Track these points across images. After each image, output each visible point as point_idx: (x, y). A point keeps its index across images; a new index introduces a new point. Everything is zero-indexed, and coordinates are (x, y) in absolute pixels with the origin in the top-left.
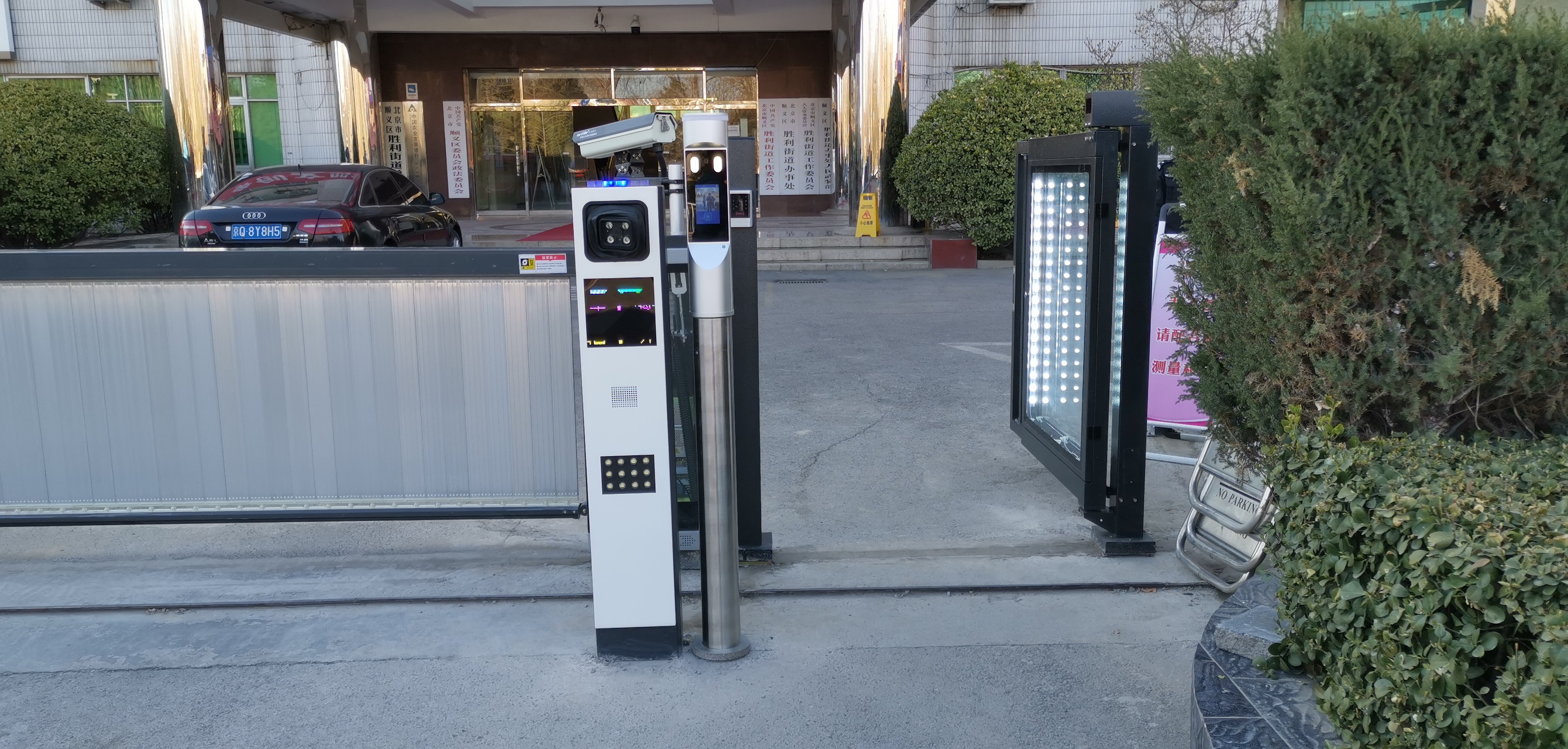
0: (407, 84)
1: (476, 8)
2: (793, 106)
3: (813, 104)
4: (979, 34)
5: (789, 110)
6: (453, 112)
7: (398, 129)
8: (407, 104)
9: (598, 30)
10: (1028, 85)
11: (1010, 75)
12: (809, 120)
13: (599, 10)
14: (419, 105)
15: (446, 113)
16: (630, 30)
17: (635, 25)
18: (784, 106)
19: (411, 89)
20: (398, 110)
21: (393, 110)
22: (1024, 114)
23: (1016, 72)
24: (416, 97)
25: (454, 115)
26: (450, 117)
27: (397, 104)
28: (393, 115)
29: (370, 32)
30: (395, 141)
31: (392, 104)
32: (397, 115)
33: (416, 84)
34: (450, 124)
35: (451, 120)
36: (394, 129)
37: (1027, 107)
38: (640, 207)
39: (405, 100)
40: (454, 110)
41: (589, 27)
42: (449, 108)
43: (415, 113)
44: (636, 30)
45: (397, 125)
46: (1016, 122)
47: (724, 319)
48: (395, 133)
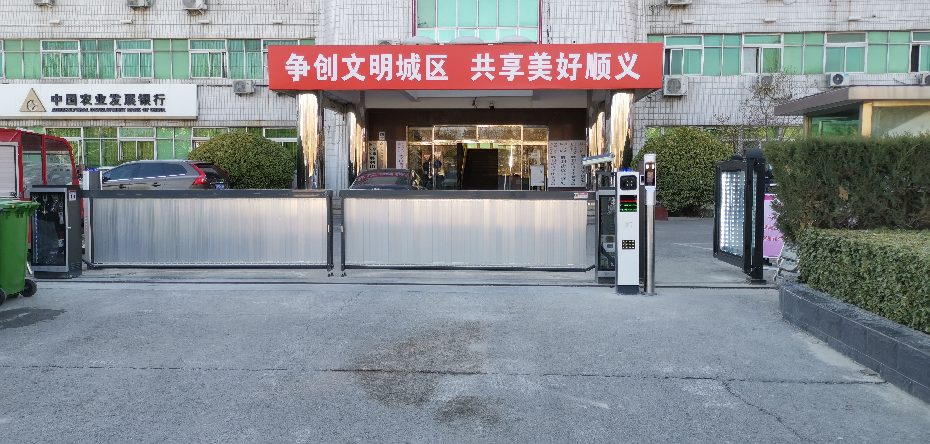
0: (380, 132)
1: (418, 98)
2: (566, 144)
3: (576, 143)
4: (659, 110)
5: (564, 146)
6: (401, 146)
7: (375, 154)
8: (379, 142)
9: (473, 107)
10: (692, 137)
11: (684, 133)
12: (574, 151)
13: (476, 99)
14: (385, 142)
15: (397, 146)
16: (489, 108)
17: (492, 105)
18: (561, 144)
19: (382, 136)
20: (375, 144)
21: (373, 145)
22: (691, 150)
23: (686, 131)
24: (384, 139)
25: (401, 148)
26: (399, 148)
27: (375, 142)
28: (372, 147)
29: (366, 109)
30: (373, 159)
31: (372, 142)
32: (375, 147)
33: (384, 132)
34: (399, 151)
35: (400, 149)
36: (372, 154)
37: (692, 147)
38: (635, 177)
39: (379, 140)
40: (401, 144)
41: (470, 106)
42: (399, 144)
43: (383, 146)
44: (492, 108)
45: (374, 152)
46: (687, 154)
47: (653, 206)
48: (373, 156)
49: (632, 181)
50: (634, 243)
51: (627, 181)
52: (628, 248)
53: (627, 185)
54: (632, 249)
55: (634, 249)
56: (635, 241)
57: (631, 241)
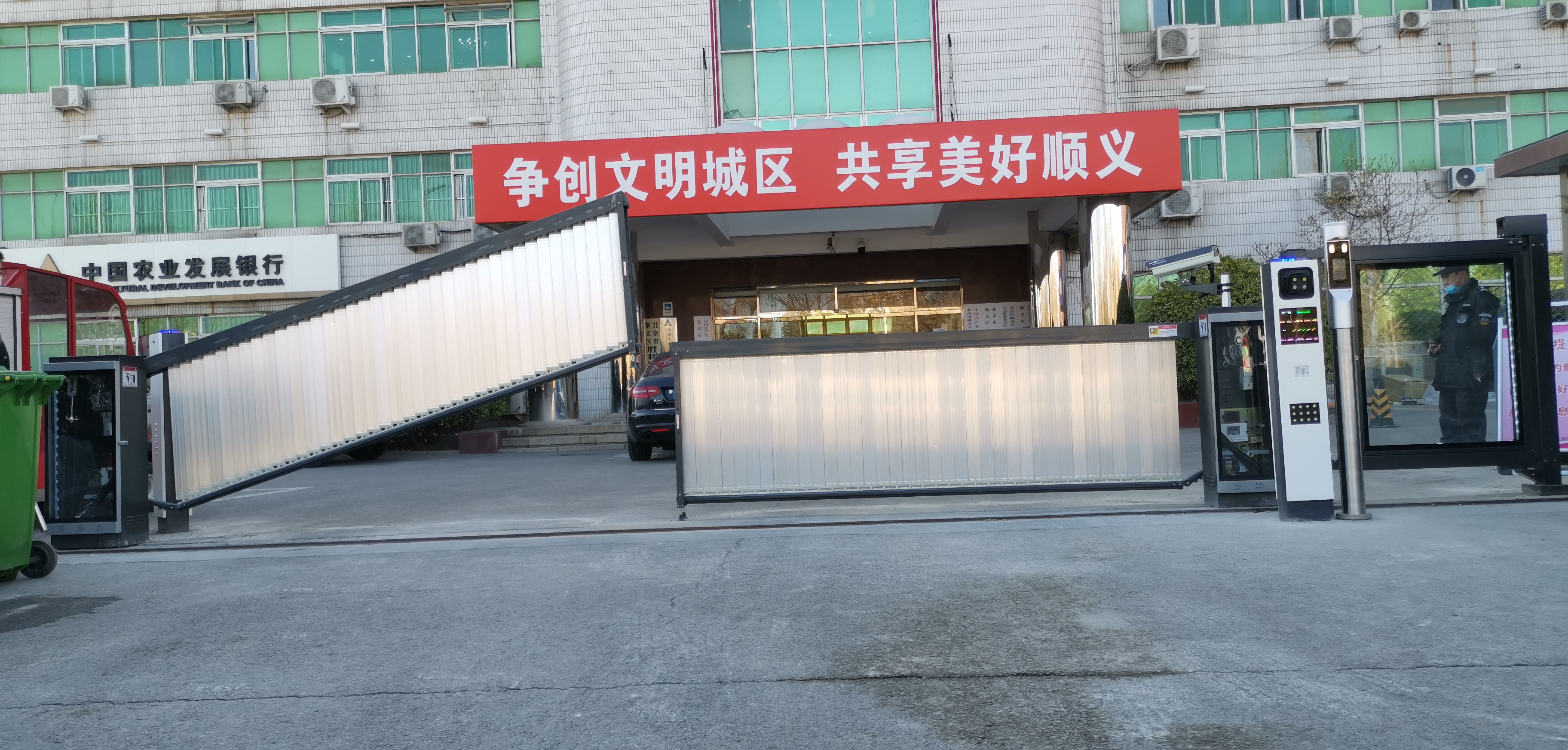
0: (664, 304)
1: (731, 237)
2: (994, 309)
3: (1012, 307)
5: (991, 313)
6: (702, 325)
7: (656, 341)
8: (663, 320)
9: (828, 251)
12: (1009, 321)
13: (833, 235)
14: (674, 321)
15: (696, 325)
16: (857, 251)
17: (861, 246)
18: (986, 310)
19: (667, 307)
20: (657, 325)
21: (652, 325)
24: (672, 314)
25: (703, 328)
26: (699, 329)
27: (655, 320)
28: (652, 329)
29: (639, 262)
30: (653, 351)
31: (652, 321)
32: (656, 329)
33: (671, 303)
34: (699, 335)
35: (700, 332)
36: (652, 341)
38: (1309, 270)
39: (663, 316)
40: (703, 323)
41: (820, 249)
42: (699, 322)
43: (670, 327)
44: (862, 250)
45: (654, 337)
48: (653, 345)
49: (1305, 279)
50: (1317, 409)
51: (1295, 280)
52: (1305, 422)
53: (1295, 287)
54: (1312, 422)
55: (1318, 421)
56: (1318, 404)
57: (1311, 405)
